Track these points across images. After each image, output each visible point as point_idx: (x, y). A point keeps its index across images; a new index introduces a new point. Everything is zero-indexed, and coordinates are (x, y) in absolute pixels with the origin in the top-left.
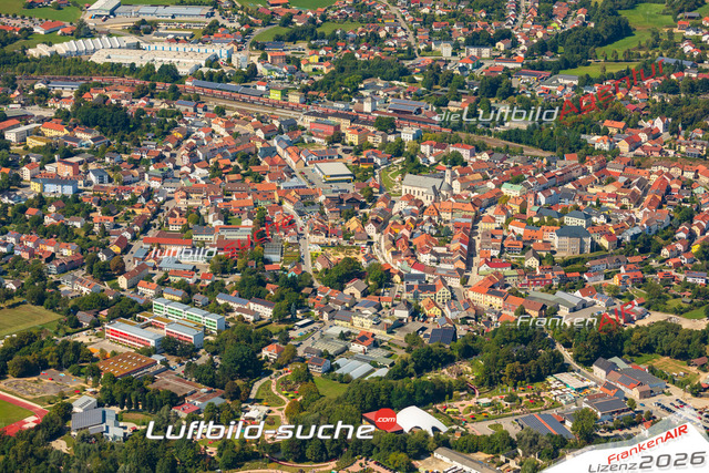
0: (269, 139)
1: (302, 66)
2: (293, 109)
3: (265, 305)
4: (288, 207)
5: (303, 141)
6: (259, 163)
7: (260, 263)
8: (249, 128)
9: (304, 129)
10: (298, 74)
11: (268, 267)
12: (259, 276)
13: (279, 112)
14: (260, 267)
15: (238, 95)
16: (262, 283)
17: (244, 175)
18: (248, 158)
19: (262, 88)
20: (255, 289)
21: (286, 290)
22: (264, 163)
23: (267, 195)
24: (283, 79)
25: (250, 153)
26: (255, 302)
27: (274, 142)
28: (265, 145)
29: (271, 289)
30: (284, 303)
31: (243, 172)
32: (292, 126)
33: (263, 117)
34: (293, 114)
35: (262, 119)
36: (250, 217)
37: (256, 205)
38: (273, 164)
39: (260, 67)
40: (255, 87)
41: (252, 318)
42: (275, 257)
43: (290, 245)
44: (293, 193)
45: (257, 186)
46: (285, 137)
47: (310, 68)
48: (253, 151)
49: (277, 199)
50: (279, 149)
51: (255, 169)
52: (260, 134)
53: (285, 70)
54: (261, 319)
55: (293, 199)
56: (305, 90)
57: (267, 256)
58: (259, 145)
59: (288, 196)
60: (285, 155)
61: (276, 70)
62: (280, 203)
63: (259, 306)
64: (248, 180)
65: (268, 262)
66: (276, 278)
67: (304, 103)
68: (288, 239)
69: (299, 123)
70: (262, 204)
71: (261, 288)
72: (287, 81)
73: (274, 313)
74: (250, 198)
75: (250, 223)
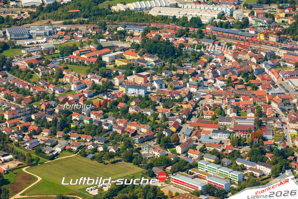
0: (259, 63)
1: (276, 19)
2: (272, 45)
3: (267, 166)
4: (274, 105)
5: (280, 65)
6: (255, 78)
7: (261, 140)
8: (247, 57)
9: (280, 58)
10: (273, 24)
11: (265, 143)
12: (261, 148)
13: (263, 47)
14: (261, 143)
15: (238, 36)
16: (264, 153)
17: (246, 85)
18: (248, 75)
19: (252, 32)
20: (260, 156)
21: (278, 158)
22: (258, 78)
23: (262, 98)
24: (265, 27)
25: (248, 72)
26: (260, 164)
27: (263, 66)
28: (258, 67)
29: (269, 156)
30: (278, 166)
31: (245, 83)
32: (272, 56)
33: (255, 50)
34: (272, 49)
35: (254, 51)
36: (253, 111)
37: (255, 104)
38: (263, 79)
39: (250, 19)
40: (248, 31)
41: (258, 174)
42: (269, 137)
43: (277, 129)
44: (277, 97)
45: (255, 92)
46: (269, 62)
47: (280, 21)
48: (250, 70)
49: (267, 101)
50: (266, 70)
51: (252, 81)
52: (254, 60)
53: (265, 21)
54: (264, 175)
55: (277, 101)
56: (279, 34)
57: (264, 136)
58: (254, 67)
59: (274, 99)
60: (270, 73)
61: (260, 22)
62: (269, 103)
63: (263, 167)
64: (249, 88)
65: (265, 139)
66: (272, 150)
67: (279, 42)
68: (276, 126)
69: (277, 54)
70: (259, 104)
71: (263, 156)
72: (267, 28)
73: (272, 172)
74: (251, 99)
75: (253, 115)
